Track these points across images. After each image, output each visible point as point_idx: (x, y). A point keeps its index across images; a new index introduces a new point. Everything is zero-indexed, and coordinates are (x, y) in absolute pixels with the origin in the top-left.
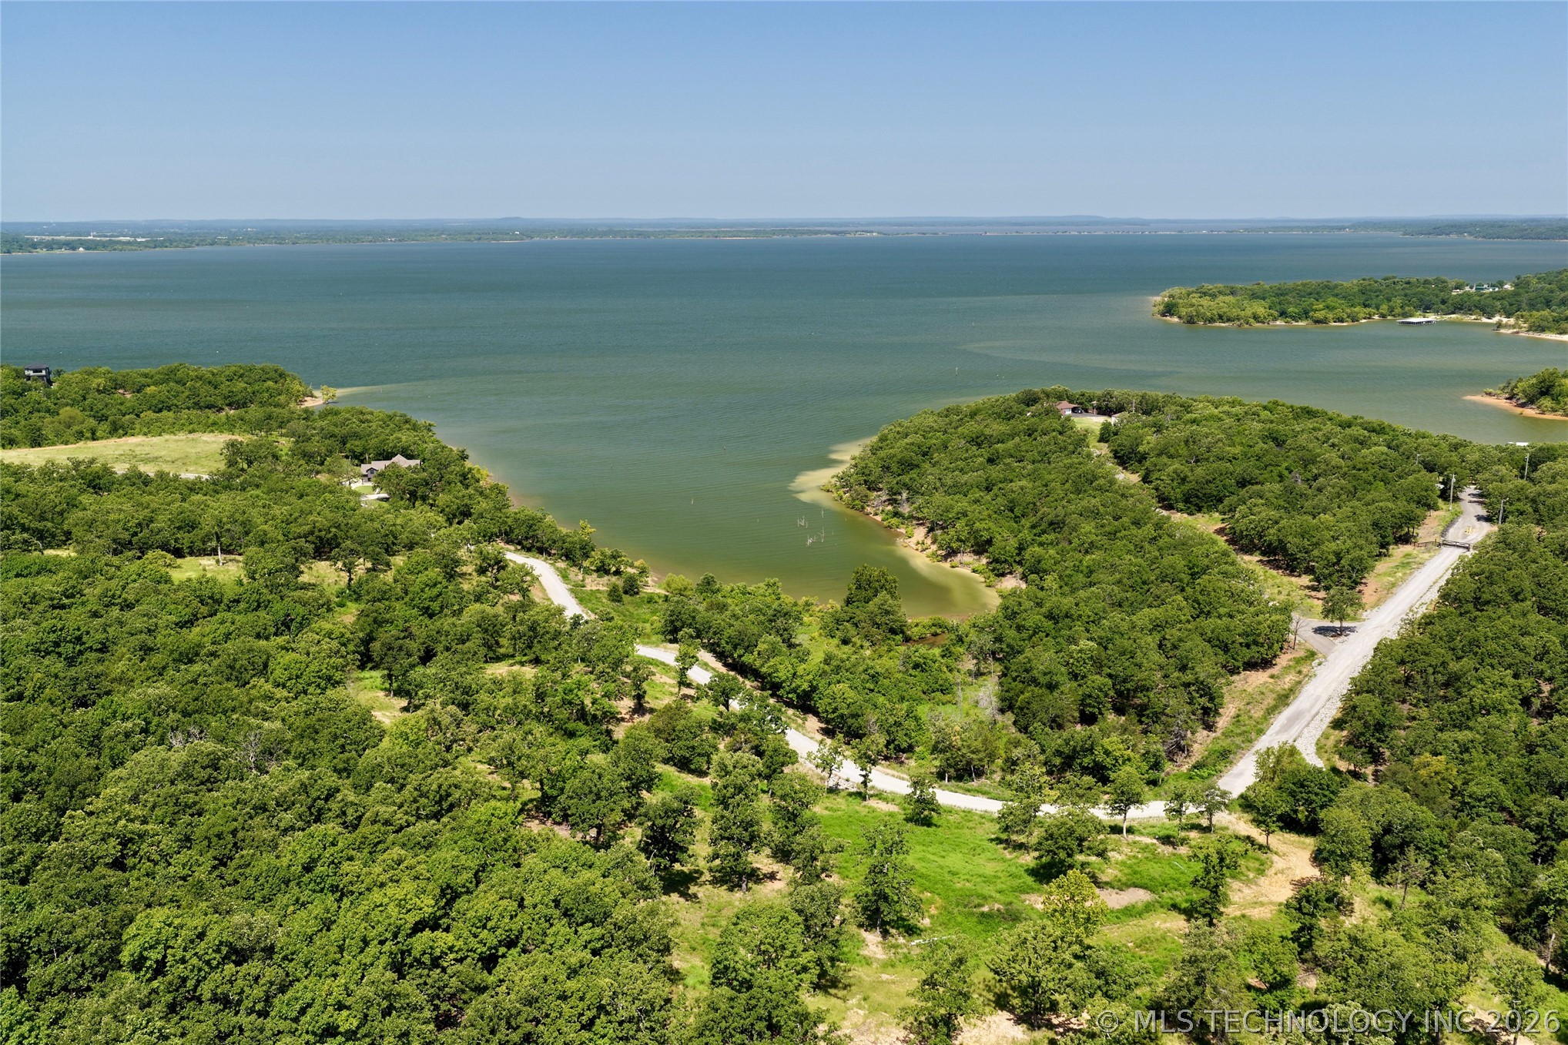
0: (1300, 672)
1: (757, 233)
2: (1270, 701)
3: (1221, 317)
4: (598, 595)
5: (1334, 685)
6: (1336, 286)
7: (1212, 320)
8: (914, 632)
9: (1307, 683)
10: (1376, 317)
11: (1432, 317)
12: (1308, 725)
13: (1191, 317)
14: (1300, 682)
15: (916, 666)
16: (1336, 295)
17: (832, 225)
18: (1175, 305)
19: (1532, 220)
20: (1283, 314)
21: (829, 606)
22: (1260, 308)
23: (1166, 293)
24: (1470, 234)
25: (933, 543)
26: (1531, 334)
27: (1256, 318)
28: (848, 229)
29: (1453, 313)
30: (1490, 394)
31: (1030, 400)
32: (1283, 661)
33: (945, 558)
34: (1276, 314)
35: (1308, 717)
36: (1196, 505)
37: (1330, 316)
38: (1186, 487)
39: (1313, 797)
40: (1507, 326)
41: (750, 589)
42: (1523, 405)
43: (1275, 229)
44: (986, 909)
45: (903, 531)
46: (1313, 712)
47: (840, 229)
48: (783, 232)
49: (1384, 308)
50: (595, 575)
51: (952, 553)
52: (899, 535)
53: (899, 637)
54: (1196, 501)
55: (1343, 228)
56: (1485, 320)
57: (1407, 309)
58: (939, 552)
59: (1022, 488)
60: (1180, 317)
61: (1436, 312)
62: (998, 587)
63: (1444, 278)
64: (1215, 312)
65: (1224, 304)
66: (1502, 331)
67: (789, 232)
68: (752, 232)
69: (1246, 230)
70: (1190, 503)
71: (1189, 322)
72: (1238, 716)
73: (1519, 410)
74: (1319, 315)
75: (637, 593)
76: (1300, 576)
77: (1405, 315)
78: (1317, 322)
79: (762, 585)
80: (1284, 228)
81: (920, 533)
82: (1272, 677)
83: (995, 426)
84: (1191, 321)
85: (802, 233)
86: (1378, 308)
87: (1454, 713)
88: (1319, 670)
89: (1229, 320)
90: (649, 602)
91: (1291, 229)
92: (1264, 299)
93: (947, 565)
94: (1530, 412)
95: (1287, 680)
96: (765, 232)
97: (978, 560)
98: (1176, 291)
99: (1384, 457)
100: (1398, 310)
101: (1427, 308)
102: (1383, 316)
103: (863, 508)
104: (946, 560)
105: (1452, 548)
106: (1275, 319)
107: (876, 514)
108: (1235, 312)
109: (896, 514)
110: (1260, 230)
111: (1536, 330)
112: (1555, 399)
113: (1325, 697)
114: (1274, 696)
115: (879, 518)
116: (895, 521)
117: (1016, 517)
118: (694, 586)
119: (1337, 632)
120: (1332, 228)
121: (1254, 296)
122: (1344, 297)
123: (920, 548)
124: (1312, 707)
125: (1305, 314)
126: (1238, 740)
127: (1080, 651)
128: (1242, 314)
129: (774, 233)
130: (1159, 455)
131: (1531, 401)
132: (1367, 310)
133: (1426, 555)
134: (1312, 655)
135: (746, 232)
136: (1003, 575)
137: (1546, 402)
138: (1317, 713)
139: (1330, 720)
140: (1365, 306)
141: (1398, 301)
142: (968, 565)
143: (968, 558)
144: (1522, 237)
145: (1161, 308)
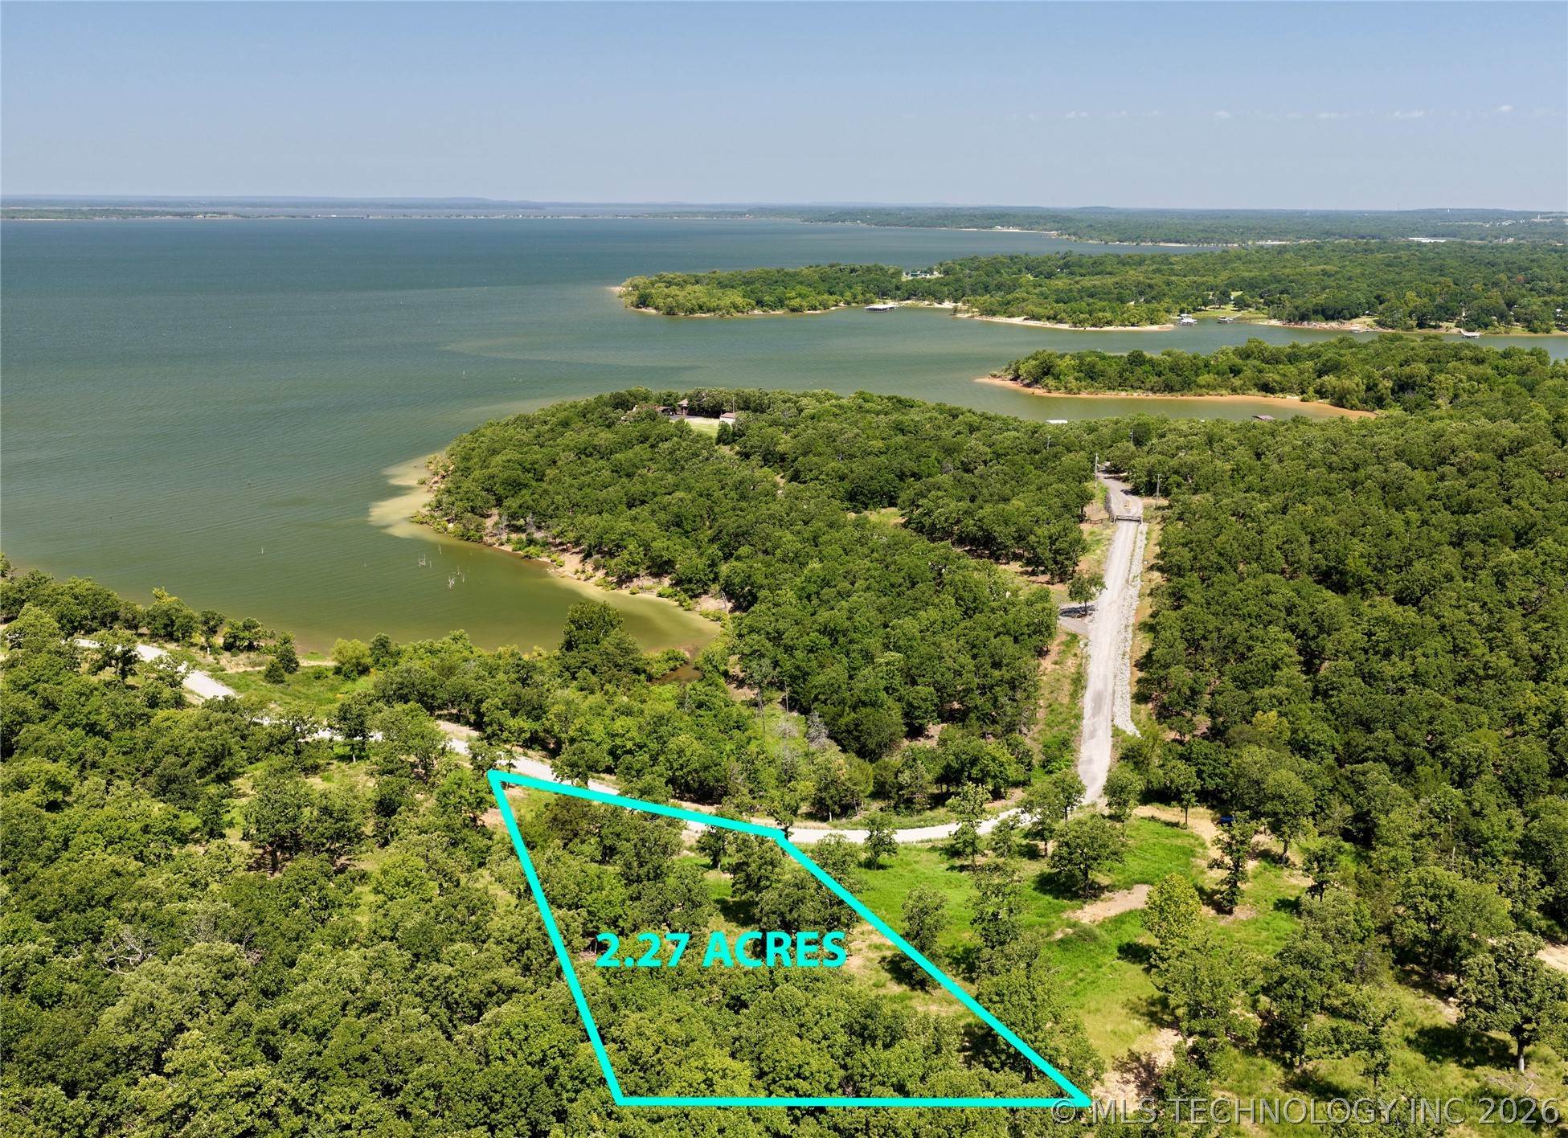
0: (1075, 655)
1: (70, 213)
2: (1068, 687)
3: (701, 307)
4: (253, 678)
5: (1111, 663)
6: (796, 274)
7: (692, 311)
8: (654, 669)
9: (1086, 665)
10: (842, 304)
11: (890, 304)
12: (1113, 704)
13: (671, 308)
14: (1081, 665)
15: (700, 706)
16: (801, 283)
17: (165, 204)
18: (649, 296)
19: (908, 209)
20: (760, 303)
21: (535, 654)
22: (736, 297)
23: (628, 281)
24: (863, 221)
25: (596, 569)
26: (985, 318)
27: (736, 307)
28: (196, 210)
29: (908, 299)
30: (994, 376)
31: (622, 403)
32: (1054, 647)
33: (620, 583)
34: (754, 303)
35: (1109, 697)
36: (863, 503)
37: (804, 304)
38: (846, 484)
39: (1203, 768)
40: (960, 311)
41: (437, 645)
42: (1029, 385)
43: (679, 214)
44: (1059, 936)
45: (545, 559)
46: (1111, 691)
47: (183, 211)
48: (106, 213)
49: (848, 295)
50: (227, 654)
51: (624, 579)
52: (545, 565)
53: (642, 677)
54: (859, 498)
55: (742, 214)
56: (937, 305)
57: (868, 295)
58: (610, 579)
59: (681, 500)
60: (657, 308)
61: (894, 298)
62: (698, 609)
63: (881, 264)
64: (694, 302)
65: (698, 293)
66: (959, 315)
67: (116, 212)
68: (61, 212)
69: (650, 215)
70: (857, 501)
71: (669, 313)
72: (1050, 706)
73: (1030, 390)
74: (796, 303)
75: (295, 670)
76: (1008, 563)
77: (868, 302)
78: (794, 310)
79: (446, 639)
80: (686, 213)
81: (571, 562)
82: (1056, 663)
83: (602, 435)
84: (671, 312)
85: (134, 214)
86: (842, 295)
87: (1253, 671)
88: (1090, 650)
89: (709, 311)
90: (318, 678)
91: (695, 214)
92: (732, 287)
93: (625, 592)
94: (1038, 391)
95: (1069, 664)
96: (82, 212)
97: (660, 583)
98: (640, 280)
99: (1018, 441)
100: (860, 297)
101: (884, 294)
102: (848, 303)
103: (481, 537)
104: (620, 586)
105: (1126, 523)
106: (753, 309)
107: (502, 544)
108: (714, 303)
109: (531, 542)
110: (664, 215)
111: (987, 314)
112: (1057, 378)
113: (1111, 677)
114: (1069, 681)
115: (508, 548)
116: (532, 549)
117: (687, 532)
118: (368, 652)
119: (1083, 613)
120: (733, 214)
121: (722, 285)
122: (810, 285)
123: (583, 577)
124: (1106, 685)
125: (780, 303)
126: (1064, 728)
127: (887, 664)
128: (722, 303)
129: (94, 213)
130: (805, 454)
131: (1035, 381)
132: (834, 297)
133: (1109, 531)
134: (1074, 637)
135: (55, 211)
136: (696, 596)
137: (1050, 381)
138: (1114, 692)
139: (1129, 696)
140: (831, 294)
141: (858, 289)
142: (650, 589)
143: (648, 582)
144: (908, 225)
145: (634, 299)
